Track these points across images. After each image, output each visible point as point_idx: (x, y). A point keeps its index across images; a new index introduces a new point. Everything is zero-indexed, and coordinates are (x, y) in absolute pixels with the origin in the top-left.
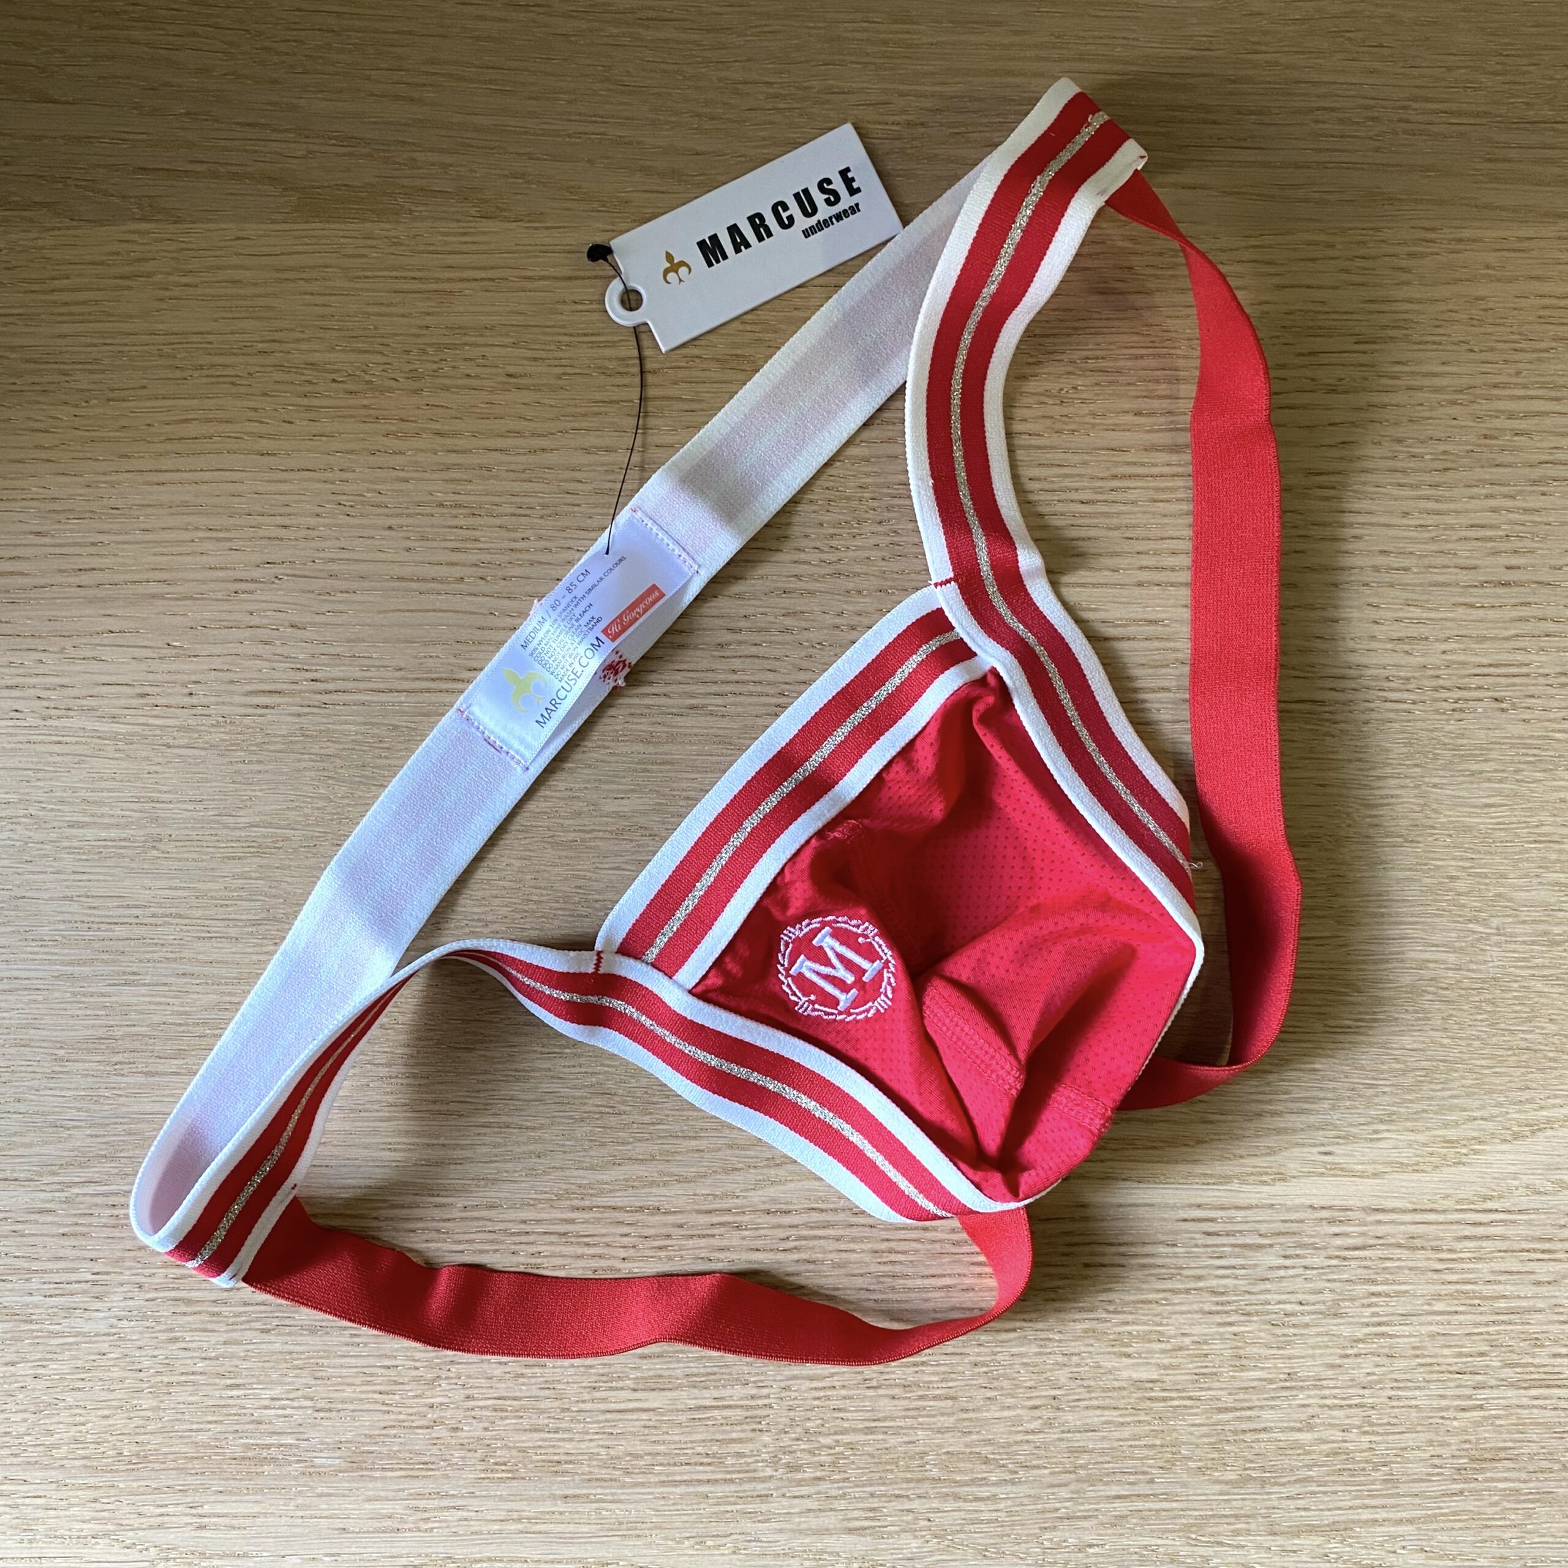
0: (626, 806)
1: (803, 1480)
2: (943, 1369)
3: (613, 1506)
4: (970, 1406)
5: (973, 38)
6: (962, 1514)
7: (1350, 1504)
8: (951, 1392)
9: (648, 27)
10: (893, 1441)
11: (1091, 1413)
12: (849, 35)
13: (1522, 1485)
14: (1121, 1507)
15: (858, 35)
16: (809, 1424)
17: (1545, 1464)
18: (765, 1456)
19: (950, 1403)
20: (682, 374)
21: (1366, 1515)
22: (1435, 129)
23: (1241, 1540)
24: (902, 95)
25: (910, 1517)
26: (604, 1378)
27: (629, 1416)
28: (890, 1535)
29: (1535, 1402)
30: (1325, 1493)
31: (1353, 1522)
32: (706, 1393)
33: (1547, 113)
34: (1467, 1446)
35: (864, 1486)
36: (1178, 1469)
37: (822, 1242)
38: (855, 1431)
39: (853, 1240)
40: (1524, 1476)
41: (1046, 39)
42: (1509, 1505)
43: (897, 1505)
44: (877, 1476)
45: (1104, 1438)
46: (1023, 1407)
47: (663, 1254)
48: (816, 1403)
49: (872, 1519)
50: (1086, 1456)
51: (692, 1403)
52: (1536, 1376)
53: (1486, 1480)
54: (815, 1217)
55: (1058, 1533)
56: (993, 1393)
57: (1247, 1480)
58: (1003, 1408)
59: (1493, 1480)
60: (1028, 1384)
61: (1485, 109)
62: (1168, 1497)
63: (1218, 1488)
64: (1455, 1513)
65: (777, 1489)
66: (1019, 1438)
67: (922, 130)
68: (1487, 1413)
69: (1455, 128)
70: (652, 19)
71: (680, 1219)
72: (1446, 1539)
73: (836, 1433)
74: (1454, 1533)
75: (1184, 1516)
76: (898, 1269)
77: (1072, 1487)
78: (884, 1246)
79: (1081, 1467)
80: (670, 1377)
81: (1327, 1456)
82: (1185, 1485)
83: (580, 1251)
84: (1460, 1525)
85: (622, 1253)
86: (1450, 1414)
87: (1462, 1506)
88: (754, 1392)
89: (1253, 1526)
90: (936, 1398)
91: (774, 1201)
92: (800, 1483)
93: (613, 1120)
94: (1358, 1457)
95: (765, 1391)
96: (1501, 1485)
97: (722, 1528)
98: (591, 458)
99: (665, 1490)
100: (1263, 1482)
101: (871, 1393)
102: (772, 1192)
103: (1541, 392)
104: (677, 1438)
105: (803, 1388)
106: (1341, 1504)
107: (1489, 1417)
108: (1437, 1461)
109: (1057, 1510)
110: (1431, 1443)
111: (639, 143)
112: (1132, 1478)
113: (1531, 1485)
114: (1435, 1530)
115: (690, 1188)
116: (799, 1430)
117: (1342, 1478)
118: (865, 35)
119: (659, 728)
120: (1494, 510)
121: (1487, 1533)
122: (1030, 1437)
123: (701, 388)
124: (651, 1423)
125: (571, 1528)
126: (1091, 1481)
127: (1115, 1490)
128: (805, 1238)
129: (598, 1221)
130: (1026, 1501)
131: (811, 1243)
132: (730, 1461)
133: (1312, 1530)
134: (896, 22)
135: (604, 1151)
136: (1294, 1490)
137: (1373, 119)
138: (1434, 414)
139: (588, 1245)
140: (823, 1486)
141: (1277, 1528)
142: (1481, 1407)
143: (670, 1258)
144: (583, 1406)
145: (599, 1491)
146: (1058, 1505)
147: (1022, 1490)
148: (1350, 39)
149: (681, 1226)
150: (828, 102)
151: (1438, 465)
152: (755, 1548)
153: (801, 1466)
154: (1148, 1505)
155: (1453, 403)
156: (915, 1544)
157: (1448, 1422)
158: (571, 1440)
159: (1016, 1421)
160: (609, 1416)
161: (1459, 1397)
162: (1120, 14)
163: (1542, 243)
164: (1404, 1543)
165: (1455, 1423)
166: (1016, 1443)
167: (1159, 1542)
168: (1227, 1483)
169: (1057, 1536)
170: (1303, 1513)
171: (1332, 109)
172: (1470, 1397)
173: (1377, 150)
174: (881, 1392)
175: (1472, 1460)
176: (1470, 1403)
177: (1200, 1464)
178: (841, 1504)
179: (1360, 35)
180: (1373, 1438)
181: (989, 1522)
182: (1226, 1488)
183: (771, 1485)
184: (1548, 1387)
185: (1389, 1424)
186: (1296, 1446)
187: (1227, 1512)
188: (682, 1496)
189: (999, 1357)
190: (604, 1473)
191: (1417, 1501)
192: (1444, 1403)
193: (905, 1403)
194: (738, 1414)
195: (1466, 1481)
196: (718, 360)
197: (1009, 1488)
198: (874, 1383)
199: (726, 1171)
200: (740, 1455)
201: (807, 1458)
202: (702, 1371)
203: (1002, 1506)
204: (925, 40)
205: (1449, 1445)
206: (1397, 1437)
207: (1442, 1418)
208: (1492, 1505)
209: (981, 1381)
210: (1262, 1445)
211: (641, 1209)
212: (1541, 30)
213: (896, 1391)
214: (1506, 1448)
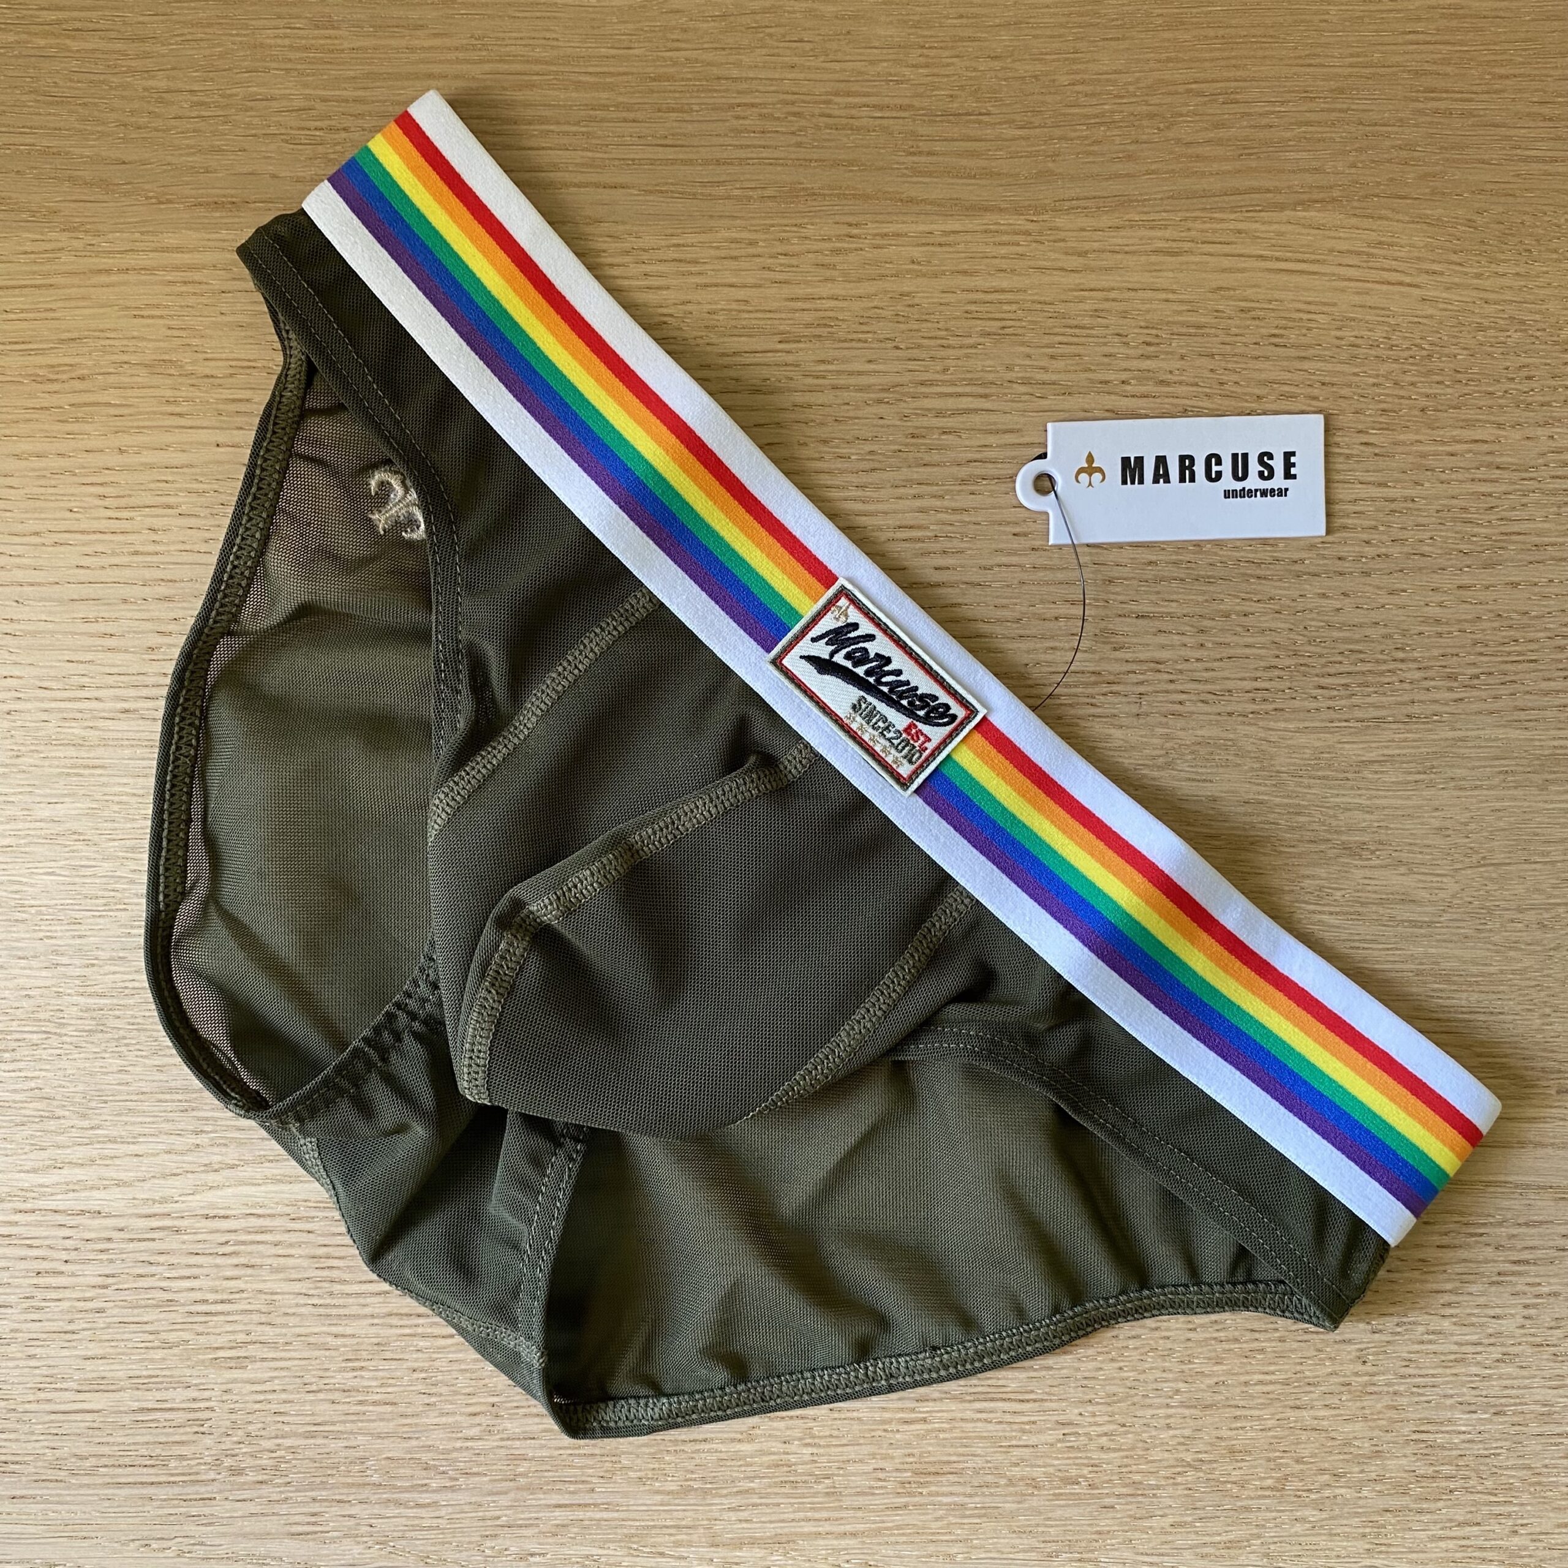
0: (60, 810)
1: (244, 1483)
2: (381, 1374)
3: (59, 1507)
4: (409, 1411)
5: (393, 42)
6: (404, 1521)
7: (792, 1516)
8: (390, 1398)
9: (74, 38)
10: (334, 1445)
11: (530, 1421)
12: (272, 42)
13: (967, 1500)
14: (560, 1515)
15: (279, 41)
16: (250, 1428)
17: (990, 1479)
18: (209, 1460)
19: (389, 1408)
20: (112, 379)
21: (808, 1528)
22: (856, 123)
23: (683, 1551)
24: (324, 100)
25: (352, 1522)
26: (48, 1380)
27: (73, 1417)
28: (333, 1541)
29: (979, 1416)
30: (767, 1505)
31: (796, 1534)
32: (149, 1395)
33: (972, 105)
34: (911, 1460)
35: (306, 1491)
36: (617, 1478)
37: (261, 1247)
38: (295, 1435)
39: (291, 1245)
40: (969, 1490)
41: (464, 42)
42: (953, 1520)
43: (336, 1510)
44: (318, 1480)
45: (542, 1447)
46: (462, 1414)
47: (104, 1257)
48: (257, 1406)
49: (314, 1524)
50: (526, 1464)
51: (136, 1405)
52: (980, 1389)
53: (930, 1494)
54: (254, 1222)
55: (500, 1541)
56: (433, 1399)
57: (686, 1491)
58: (442, 1415)
59: (938, 1494)
60: (467, 1391)
61: (907, 101)
62: (608, 1507)
63: (658, 1498)
64: (898, 1527)
65: (220, 1492)
66: (458, 1444)
67: (344, 135)
68: (929, 1427)
69: (878, 122)
70: (78, 30)
71: (121, 1223)
72: (891, 1553)
73: (276, 1437)
74: (898, 1547)
75: (625, 1527)
76: (335, 1274)
77: (512, 1495)
78: (322, 1251)
79: (520, 1475)
80: (113, 1378)
81: (769, 1467)
82: (625, 1494)
83: (24, 1252)
84: (904, 1539)
85: (64, 1256)
86: (893, 1427)
87: (909, 1520)
88: (196, 1394)
89: (695, 1537)
90: (375, 1403)
91: (212, 1206)
92: (242, 1487)
93: (52, 1125)
94: (800, 1469)
95: (207, 1394)
96: (945, 1500)
97: (167, 1531)
98: (24, 464)
99: (110, 1491)
100: (705, 1492)
101: (311, 1397)
102: (210, 1196)
103: (968, 389)
104: (120, 1440)
105: (244, 1391)
106: (783, 1517)
107: (932, 1431)
108: (881, 1475)
109: (498, 1518)
110: (873, 1456)
111: (67, 153)
112: (572, 1488)
113: (977, 1499)
114: (880, 1544)
115: (129, 1193)
116: (240, 1432)
117: (783, 1490)
118: (287, 42)
119: (92, 732)
120: (921, 511)
121: (932, 1548)
122: (469, 1444)
123: (130, 393)
124: (95, 1425)
125: (18, 1529)
126: (529, 1489)
127: (555, 1499)
128: (243, 1243)
129: (39, 1224)
130: (466, 1508)
131: (249, 1248)
132: (173, 1464)
133: (753, 1542)
134: (317, 27)
135: (44, 1154)
136: (735, 1501)
137: (795, 114)
138: (860, 413)
139: (30, 1246)
140: (265, 1490)
141: (718, 1540)
142: (925, 1420)
143: (111, 1261)
144: (28, 1406)
145: (45, 1492)
146: (499, 1513)
147: (461, 1497)
148: (771, 35)
149: (121, 1230)
150: (252, 108)
151: (867, 465)
152: (200, 1551)
153: (244, 1469)
154: (589, 1514)
155: (880, 401)
156: (357, 1550)
157: (890, 1435)
158: (17, 1440)
159: (455, 1428)
160: (53, 1417)
161: (902, 1410)
162: (538, 14)
163: (969, 237)
164: (847, 1557)
165: (898, 1436)
166: (455, 1449)
167: (601, 1552)
168: (669, 1493)
169: (499, 1544)
170: (745, 1525)
171: (753, 105)
172: (913, 1410)
173: (799, 145)
174: (321, 1396)
175: (916, 1473)
176: (913, 1416)
177: (639, 1474)
178: (283, 1509)
179: (781, 30)
180: (815, 1450)
181: (430, 1528)
182: (666, 1498)
183: (215, 1487)
184: (992, 1400)
185: (831, 1436)
186: (737, 1457)
187: (669, 1523)
188: (126, 1498)
189: (437, 1364)
190: (51, 1474)
191: (860, 1514)
192: (887, 1415)
193: (346, 1407)
194: (180, 1417)
195: (910, 1494)
196: (146, 366)
197: (450, 1495)
198: (314, 1388)
199: (164, 1176)
200: (182, 1457)
201: (249, 1462)
202: (145, 1373)
203: (443, 1513)
204: (346, 45)
205: (893, 1458)
206: (840, 1449)
207: (885, 1431)
208: (937, 1519)
209: (420, 1387)
210: (703, 1455)
211: (83, 1212)
212: (964, 21)
213: (336, 1396)
214: (949, 1462)
